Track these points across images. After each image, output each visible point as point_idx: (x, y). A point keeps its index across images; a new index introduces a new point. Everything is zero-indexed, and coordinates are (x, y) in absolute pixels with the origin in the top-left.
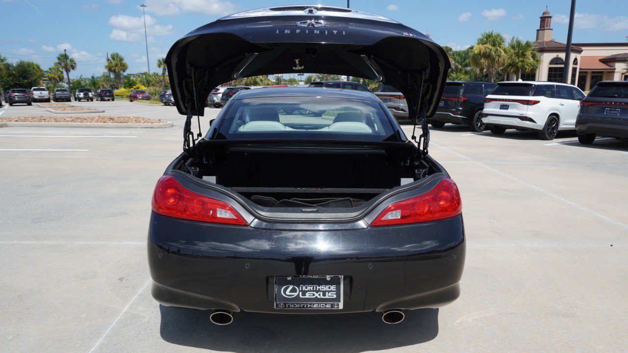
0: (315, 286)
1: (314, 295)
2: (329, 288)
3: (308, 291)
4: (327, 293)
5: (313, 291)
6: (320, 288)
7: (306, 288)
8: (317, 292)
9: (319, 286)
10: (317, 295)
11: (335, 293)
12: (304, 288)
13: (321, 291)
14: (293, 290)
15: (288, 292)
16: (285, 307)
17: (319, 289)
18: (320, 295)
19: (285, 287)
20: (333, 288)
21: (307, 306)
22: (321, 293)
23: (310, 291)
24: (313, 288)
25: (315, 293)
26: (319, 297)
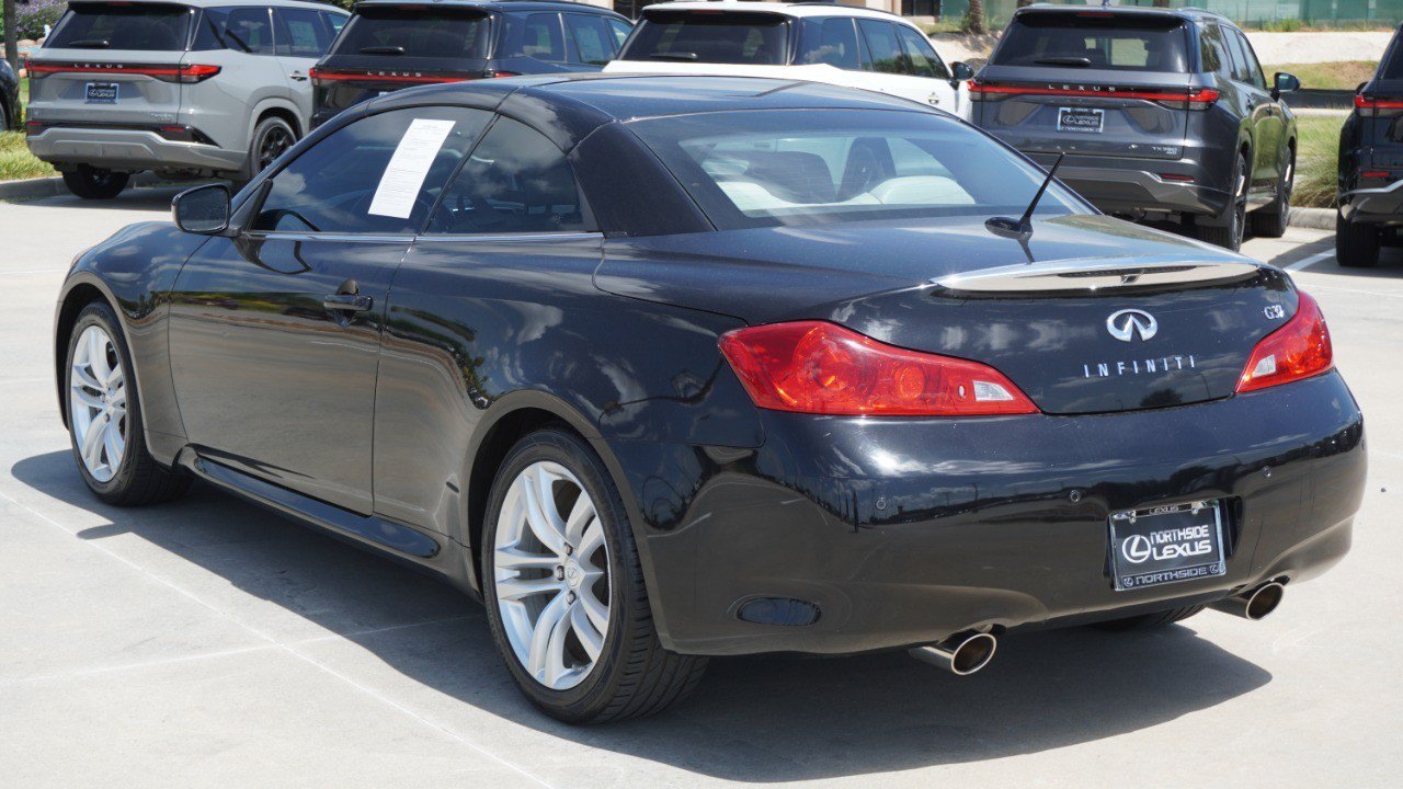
0: (1174, 531)
1: (1175, 551)
2: (1198, 532)
3: (1166, 544)
4: (1196, 543)
5: (1173, 543)
6: (1183, 534)
7: (1162, 538)
8: (1179, 543)
9: (1181, 531)
10: (1180, 550)
11: (1208, 541)
12: (1159, 540)
13: (1187, 541)
14: (1142, 546)
15: (1134, 553)
16: (1135, 585)
17: (1182, 537)
18: (1185, 549)
19: (1128, 539)
20: (1203, 530)
21: (1168, 576)
22: (1187, 545)
23: (1169, 543)
24: (1172, 537)
25: (1176, 547)
26: (1184, 554)
